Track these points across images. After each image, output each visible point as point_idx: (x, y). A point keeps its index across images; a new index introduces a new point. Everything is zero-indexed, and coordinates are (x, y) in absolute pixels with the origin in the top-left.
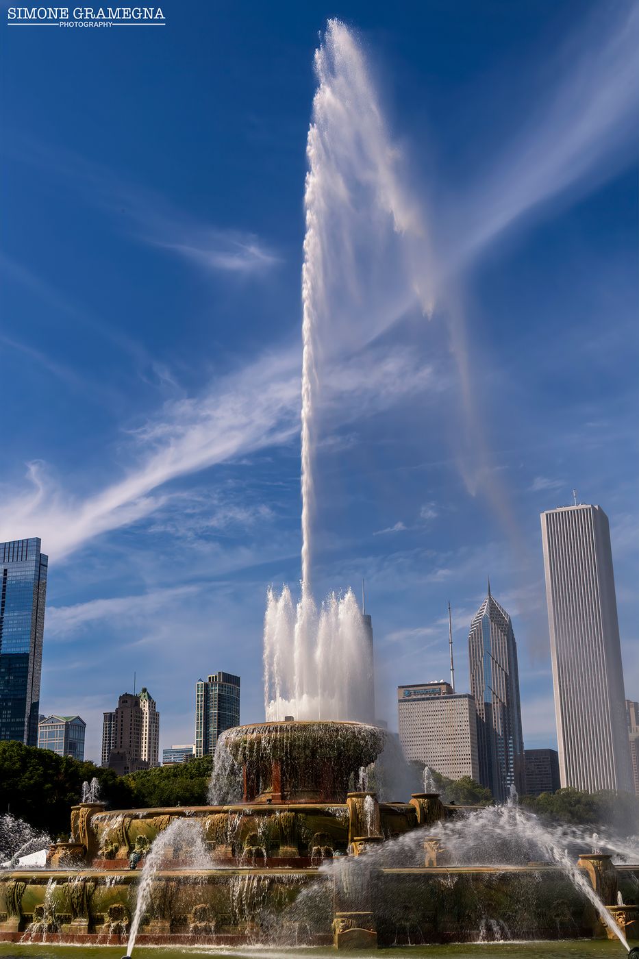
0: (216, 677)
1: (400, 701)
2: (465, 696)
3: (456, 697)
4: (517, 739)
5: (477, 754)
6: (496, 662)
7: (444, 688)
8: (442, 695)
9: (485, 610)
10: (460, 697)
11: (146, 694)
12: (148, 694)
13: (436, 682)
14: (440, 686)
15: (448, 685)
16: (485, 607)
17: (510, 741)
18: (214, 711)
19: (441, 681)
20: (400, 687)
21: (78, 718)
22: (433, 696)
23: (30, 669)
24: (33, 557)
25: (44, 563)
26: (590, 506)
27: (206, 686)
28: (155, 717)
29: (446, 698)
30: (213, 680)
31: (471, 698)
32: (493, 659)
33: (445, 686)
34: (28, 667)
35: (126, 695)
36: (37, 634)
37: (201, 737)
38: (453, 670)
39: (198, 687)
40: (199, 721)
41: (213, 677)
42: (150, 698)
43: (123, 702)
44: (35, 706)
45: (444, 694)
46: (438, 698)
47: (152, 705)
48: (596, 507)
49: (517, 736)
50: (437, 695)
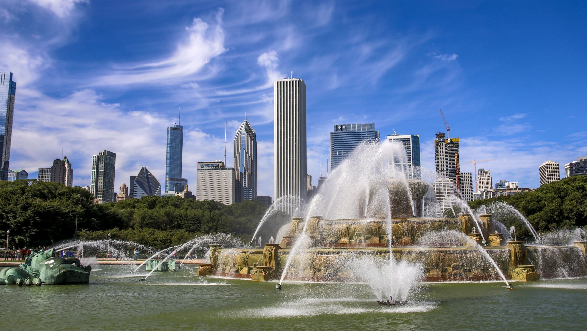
0: (103, 153)
1: (198, 170)
2: (231, 169)
3: (226, 169)
4: (254, 191)
5: (235, 197)
6: (247, 153)
7: (221, 164)
8: (219, 168)
9: (243, 127)
10: (229, 169)
11: (66, 160)
12: (67, 160)
13: (217, 161)
14: (218, 163)
15: (223, 163)
16: (244, 125)
17: (251, 192)
18: (101, 170)
19: (219, 161)
20: (198, 163)
21: (24, 171)
22: (215, 168)
23: (5, 144)
24: (7, 83)
25: (14, 87)
26: (299, 80)
27: (98, 157)
28: (71, 171)
29: (221, 169)
30: (102, 154)
31: (234, 170)
32: (246, 151)
33: (221, 163)
34: (3, 142)
35: (58, 160)
36: (9, 125)
37: (94, 183)
38: (226, 155)
39: (94, 158)
40: (94, 175)
41: (102, 153)
42: (68, 162)
43: (56, 163)
44: (7, 163)
45: (220, 167)
46: (217, 169)
47: (70, 166)
48: (302, 80)
49: (254, 189)
50: (217, 168)
